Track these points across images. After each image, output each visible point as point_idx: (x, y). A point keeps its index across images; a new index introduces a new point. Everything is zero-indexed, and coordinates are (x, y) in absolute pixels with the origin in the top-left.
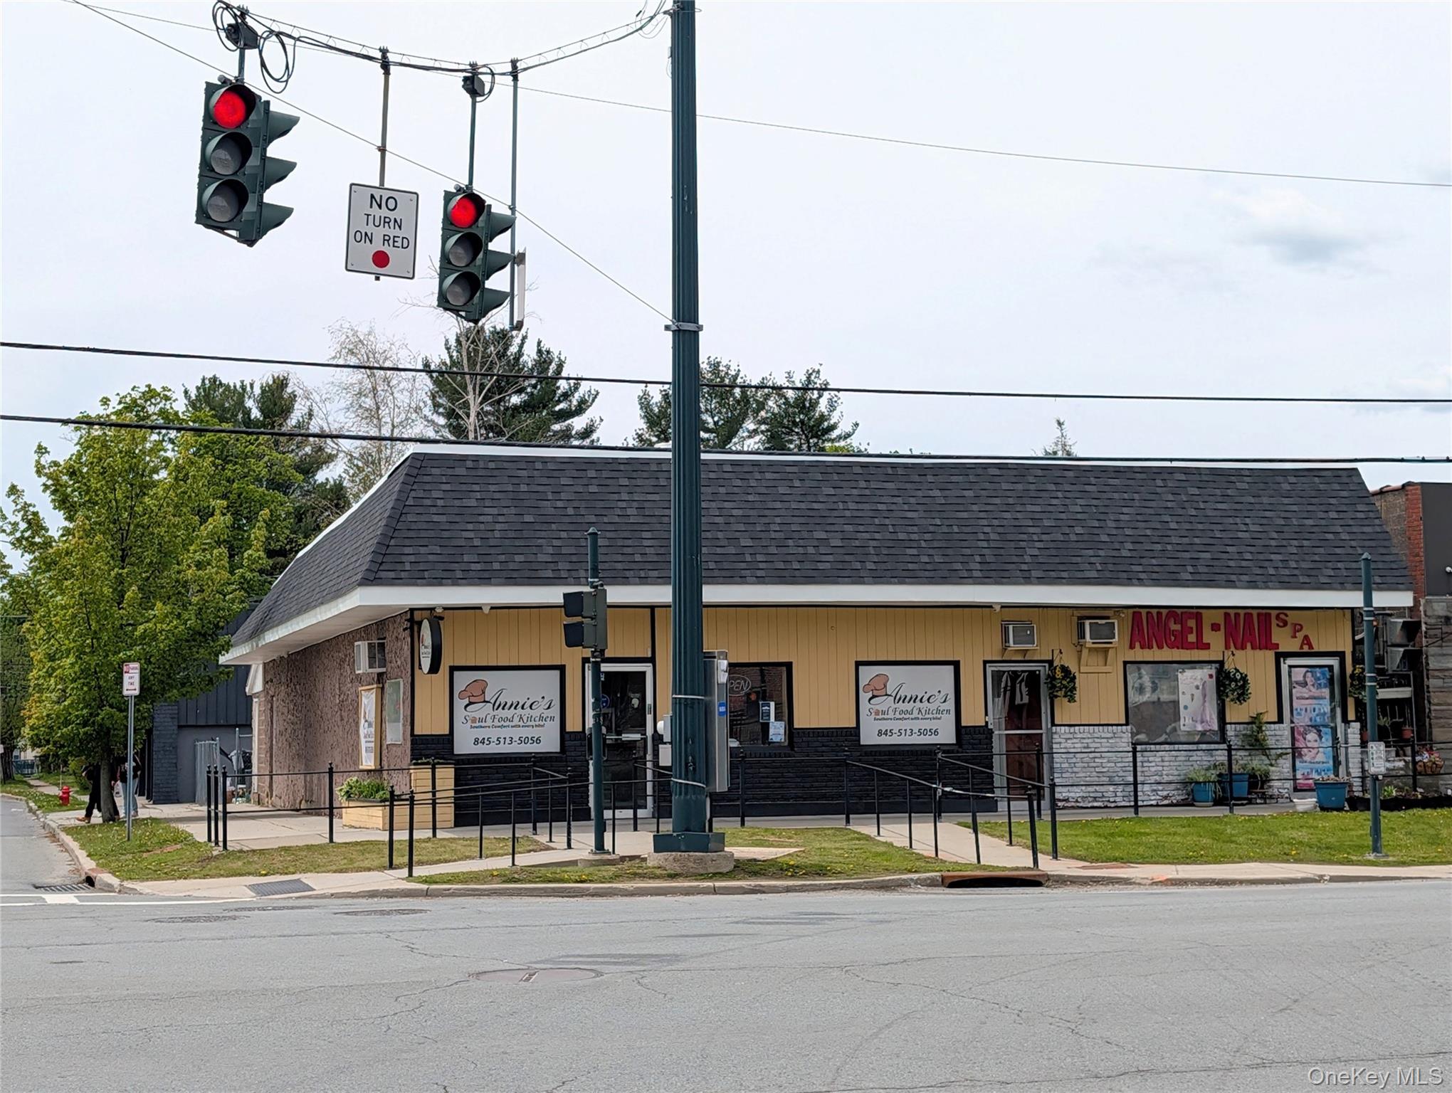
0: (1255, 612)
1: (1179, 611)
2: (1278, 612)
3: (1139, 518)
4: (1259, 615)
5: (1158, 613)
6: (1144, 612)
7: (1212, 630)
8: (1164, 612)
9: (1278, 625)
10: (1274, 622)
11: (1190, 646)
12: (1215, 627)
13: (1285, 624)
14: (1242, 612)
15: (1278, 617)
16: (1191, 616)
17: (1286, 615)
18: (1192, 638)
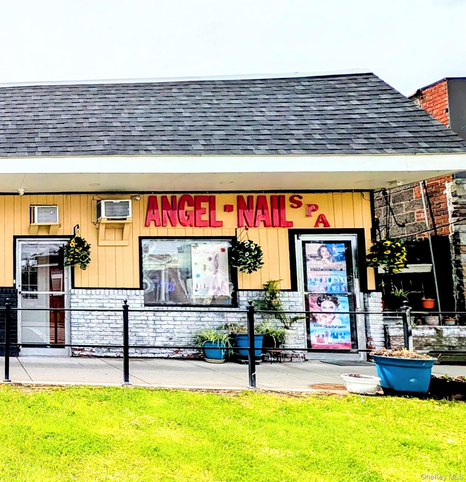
0: (268, 196)
1: (193, 195)
2: (291, 194)
3: (152, 111)
4: (272, 197)
5: (172, 197)
6: (159, 196)
7: (225, 211)
8: (178, 196)
9: (292, 206)
10: (288, 203)
11: (204, 225)
12: (228, 208)
13: (299, 205)
14: (255, 196)
15: (291, 199)
16: (205, 199)
17: (301, 197)
18: (205, 217)
